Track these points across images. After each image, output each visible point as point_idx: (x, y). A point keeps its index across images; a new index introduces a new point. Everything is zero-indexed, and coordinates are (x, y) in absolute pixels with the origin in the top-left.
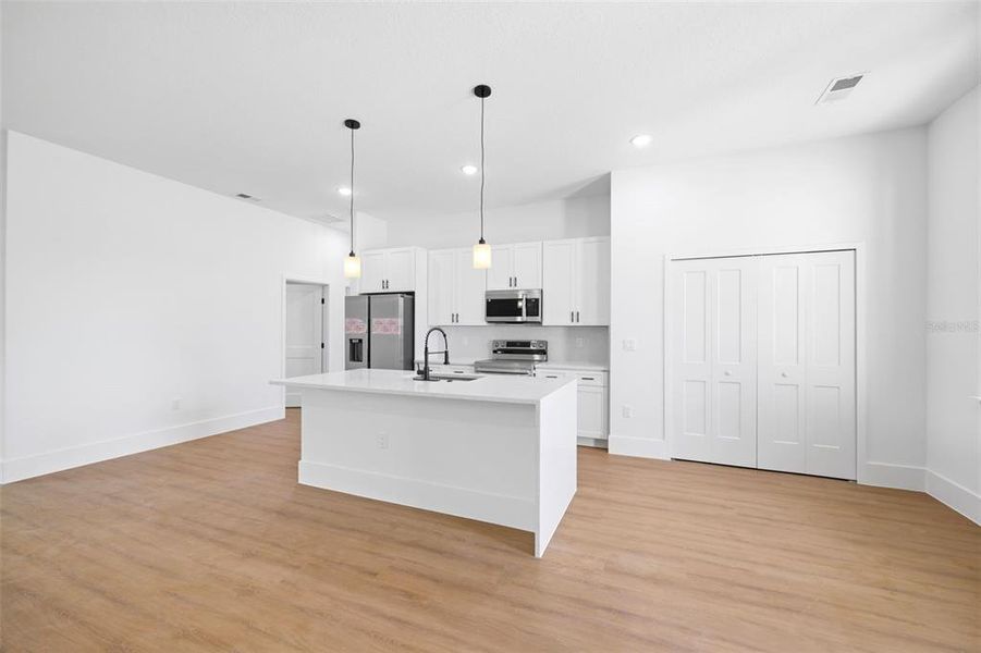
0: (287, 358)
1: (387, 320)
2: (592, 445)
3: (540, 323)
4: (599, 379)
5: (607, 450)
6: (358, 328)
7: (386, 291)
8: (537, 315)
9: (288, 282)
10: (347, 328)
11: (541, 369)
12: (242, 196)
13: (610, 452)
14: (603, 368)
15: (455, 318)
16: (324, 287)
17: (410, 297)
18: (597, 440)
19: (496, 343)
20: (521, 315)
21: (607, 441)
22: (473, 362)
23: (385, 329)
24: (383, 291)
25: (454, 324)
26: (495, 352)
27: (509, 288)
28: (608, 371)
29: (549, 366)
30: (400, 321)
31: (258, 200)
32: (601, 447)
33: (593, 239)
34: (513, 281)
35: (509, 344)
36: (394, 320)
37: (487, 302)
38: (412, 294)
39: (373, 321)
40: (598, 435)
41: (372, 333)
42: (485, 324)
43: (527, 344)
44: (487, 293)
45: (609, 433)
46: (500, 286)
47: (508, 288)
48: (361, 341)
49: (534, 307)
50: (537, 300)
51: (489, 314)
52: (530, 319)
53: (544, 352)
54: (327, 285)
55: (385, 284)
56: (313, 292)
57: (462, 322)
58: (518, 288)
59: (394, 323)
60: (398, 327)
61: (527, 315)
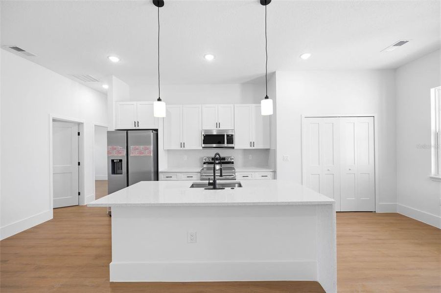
0: (53, 174)
1: (142, 147)
3: (234, 148)
4: (270, 175)
6: (119, 152)
7: (138, 128)
8: (232, 143)
9: (54, 120)
10: (109, 153)
12: (15, 48)
15: (182, 145)
16: (80, 124)
17: (155, 132)
20: (224, 143)
23: (141, 153)
24: (134, 128)
25: (182, 149)
26: (205, 163)
27: (216, 129)
28: (275, 172)
30: (152, 147)
34: (218, 125)
36: (147, 147)
37: (203, 136)
38: (157, 130)
39: (131, 147)
41: (130, 155)
42: (201, 148)
43: (224, 159)
44: (204, 131)
47: (214, 128)
48: (121, 161)
49: (230, 139)
50: (232, 135)
51: (204, 143)
52: (229, 145)
54: (82, 123)
55: (136, 123)
56: (71, 128)
57: (187, 147)
58: (221, 129)
59: (148, 149)
60: (150, 151)
61: (227, 143)
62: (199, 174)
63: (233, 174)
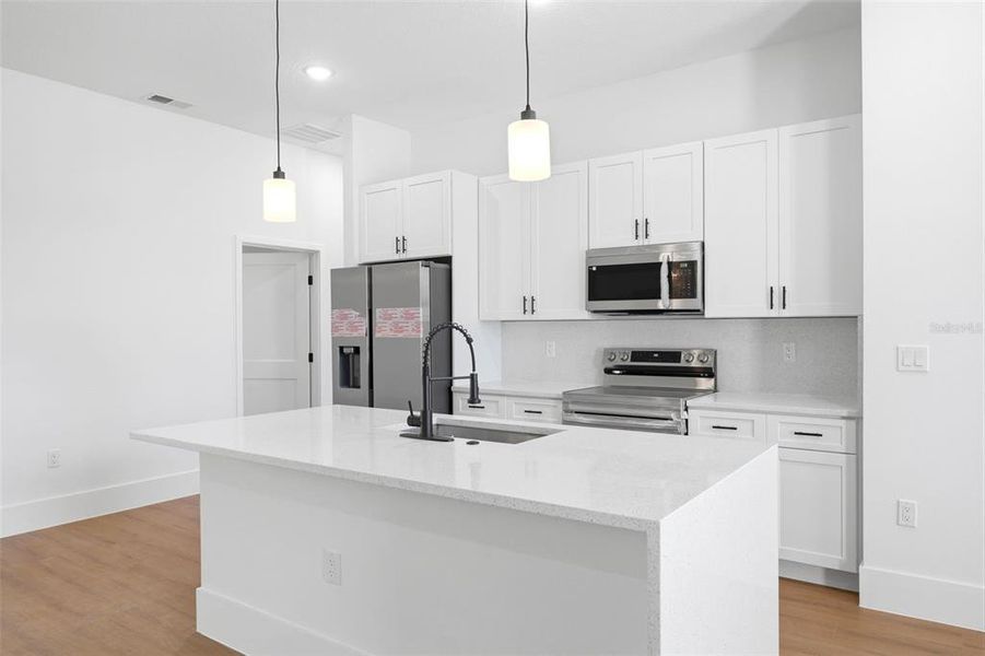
0: (244, 379)
1: (399, 311)
2: (820, 581)
3: (698, 313)
4: (836, 435)
5: (856, 595)
6: (352, 326)
7: (402, 256)
8: (694, 296)
9: (248, 249)
10: (335, 327)
11: (701, 410)
12: (156, 98)
13: (864, 603)
14: (845, 413)
15: (529, 304)
16: (313, 256)
17: (444, 266)
18: (829, 572)
19: (610, 353)
20: (658, 296)
21: (856, 576)
22: (559, 392)
23: (398, 328)
24: (397, 257)
25: (528, 316)
26: (608, 371)
27: (635, 243)
28: (857, 419)
29: (719, 404)
30: (423, 313)
31: (185, 106)
32: (842, 590)
33: (822, 124)
34: (642, 227)
35: (637, 355)
36: (413, 311)
37: (590, 272)
38: (447, 260)
39: (378, 312)
40: (835, 559)
41: (377, 335)
42: (586, 315)
43: (674, 356)
44: (590, 254)
45: (859, 560)
46: (616, 239)
47: (629, 241)
48: (357, 350)
49: (687, 279)
50: (692, 264)
51: (594, 295)
52: (677, 304)
53: (709, 373)
54: (317, 252)
55: (401, 244)
56: (295, 265)
57: (542, 312)
58: (652, 240)
59: (412, 317)
60: (418, 323)
61: (672, 296)
62: (560, 405)
63: (673, 415)
